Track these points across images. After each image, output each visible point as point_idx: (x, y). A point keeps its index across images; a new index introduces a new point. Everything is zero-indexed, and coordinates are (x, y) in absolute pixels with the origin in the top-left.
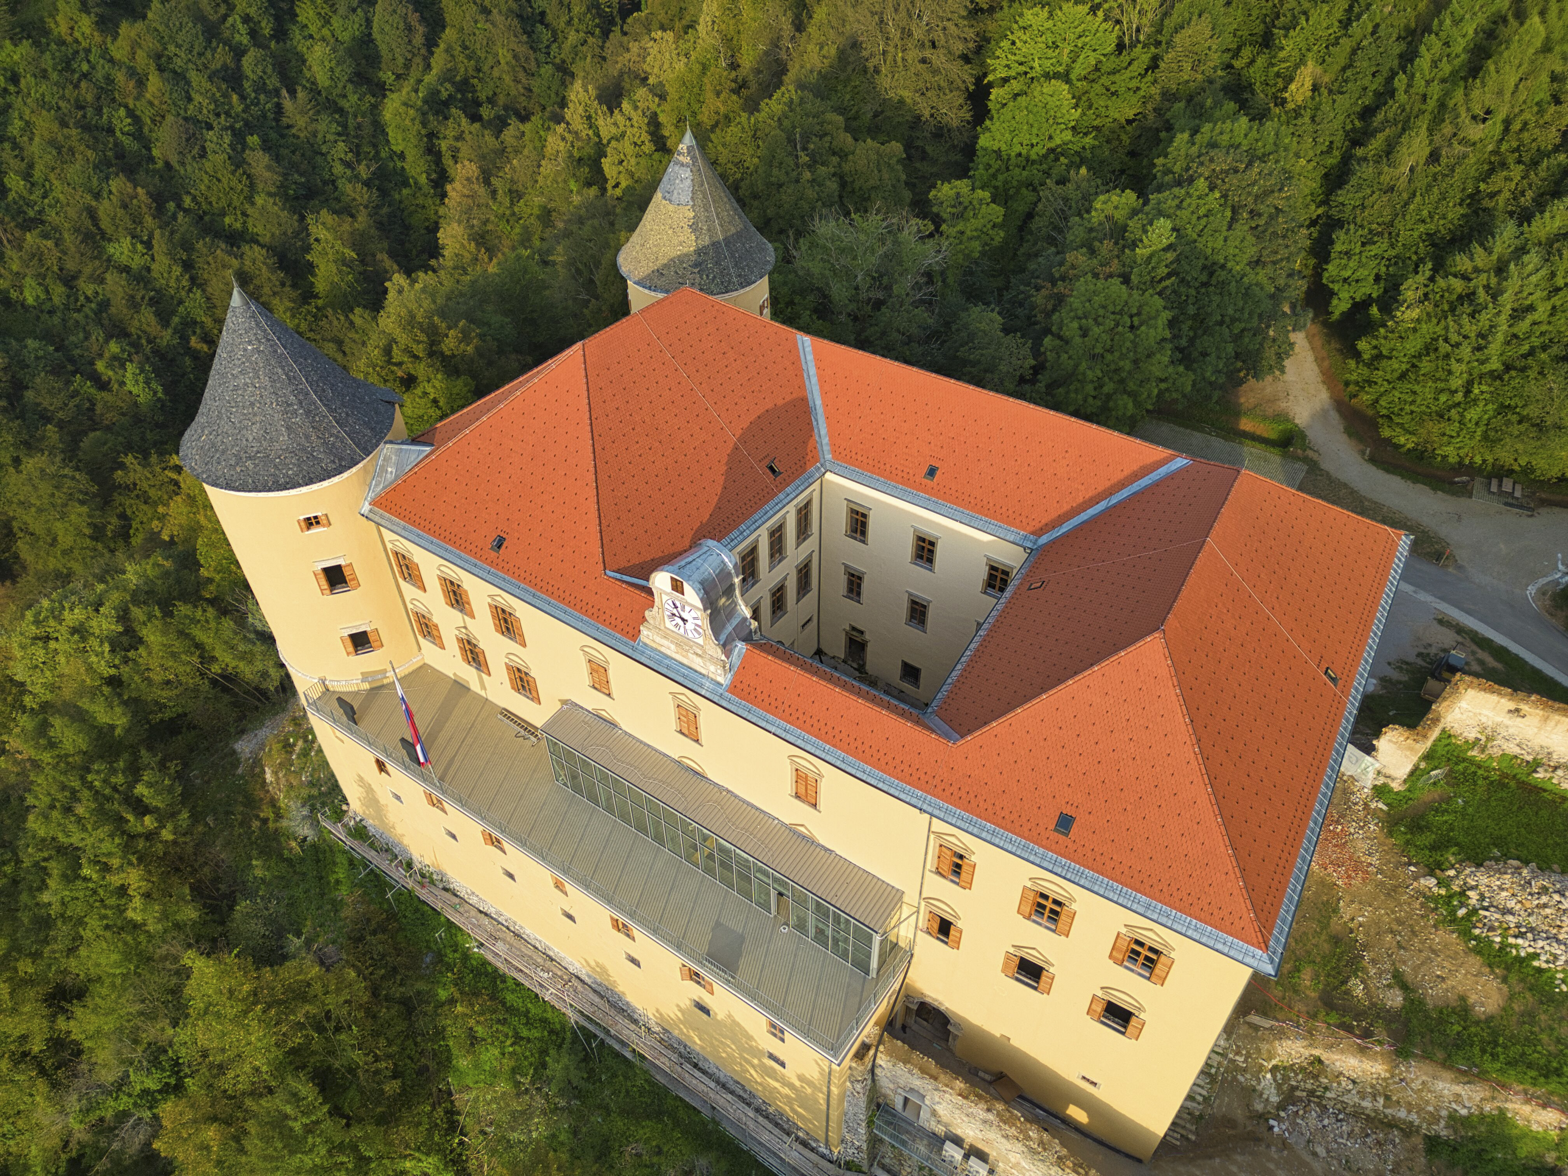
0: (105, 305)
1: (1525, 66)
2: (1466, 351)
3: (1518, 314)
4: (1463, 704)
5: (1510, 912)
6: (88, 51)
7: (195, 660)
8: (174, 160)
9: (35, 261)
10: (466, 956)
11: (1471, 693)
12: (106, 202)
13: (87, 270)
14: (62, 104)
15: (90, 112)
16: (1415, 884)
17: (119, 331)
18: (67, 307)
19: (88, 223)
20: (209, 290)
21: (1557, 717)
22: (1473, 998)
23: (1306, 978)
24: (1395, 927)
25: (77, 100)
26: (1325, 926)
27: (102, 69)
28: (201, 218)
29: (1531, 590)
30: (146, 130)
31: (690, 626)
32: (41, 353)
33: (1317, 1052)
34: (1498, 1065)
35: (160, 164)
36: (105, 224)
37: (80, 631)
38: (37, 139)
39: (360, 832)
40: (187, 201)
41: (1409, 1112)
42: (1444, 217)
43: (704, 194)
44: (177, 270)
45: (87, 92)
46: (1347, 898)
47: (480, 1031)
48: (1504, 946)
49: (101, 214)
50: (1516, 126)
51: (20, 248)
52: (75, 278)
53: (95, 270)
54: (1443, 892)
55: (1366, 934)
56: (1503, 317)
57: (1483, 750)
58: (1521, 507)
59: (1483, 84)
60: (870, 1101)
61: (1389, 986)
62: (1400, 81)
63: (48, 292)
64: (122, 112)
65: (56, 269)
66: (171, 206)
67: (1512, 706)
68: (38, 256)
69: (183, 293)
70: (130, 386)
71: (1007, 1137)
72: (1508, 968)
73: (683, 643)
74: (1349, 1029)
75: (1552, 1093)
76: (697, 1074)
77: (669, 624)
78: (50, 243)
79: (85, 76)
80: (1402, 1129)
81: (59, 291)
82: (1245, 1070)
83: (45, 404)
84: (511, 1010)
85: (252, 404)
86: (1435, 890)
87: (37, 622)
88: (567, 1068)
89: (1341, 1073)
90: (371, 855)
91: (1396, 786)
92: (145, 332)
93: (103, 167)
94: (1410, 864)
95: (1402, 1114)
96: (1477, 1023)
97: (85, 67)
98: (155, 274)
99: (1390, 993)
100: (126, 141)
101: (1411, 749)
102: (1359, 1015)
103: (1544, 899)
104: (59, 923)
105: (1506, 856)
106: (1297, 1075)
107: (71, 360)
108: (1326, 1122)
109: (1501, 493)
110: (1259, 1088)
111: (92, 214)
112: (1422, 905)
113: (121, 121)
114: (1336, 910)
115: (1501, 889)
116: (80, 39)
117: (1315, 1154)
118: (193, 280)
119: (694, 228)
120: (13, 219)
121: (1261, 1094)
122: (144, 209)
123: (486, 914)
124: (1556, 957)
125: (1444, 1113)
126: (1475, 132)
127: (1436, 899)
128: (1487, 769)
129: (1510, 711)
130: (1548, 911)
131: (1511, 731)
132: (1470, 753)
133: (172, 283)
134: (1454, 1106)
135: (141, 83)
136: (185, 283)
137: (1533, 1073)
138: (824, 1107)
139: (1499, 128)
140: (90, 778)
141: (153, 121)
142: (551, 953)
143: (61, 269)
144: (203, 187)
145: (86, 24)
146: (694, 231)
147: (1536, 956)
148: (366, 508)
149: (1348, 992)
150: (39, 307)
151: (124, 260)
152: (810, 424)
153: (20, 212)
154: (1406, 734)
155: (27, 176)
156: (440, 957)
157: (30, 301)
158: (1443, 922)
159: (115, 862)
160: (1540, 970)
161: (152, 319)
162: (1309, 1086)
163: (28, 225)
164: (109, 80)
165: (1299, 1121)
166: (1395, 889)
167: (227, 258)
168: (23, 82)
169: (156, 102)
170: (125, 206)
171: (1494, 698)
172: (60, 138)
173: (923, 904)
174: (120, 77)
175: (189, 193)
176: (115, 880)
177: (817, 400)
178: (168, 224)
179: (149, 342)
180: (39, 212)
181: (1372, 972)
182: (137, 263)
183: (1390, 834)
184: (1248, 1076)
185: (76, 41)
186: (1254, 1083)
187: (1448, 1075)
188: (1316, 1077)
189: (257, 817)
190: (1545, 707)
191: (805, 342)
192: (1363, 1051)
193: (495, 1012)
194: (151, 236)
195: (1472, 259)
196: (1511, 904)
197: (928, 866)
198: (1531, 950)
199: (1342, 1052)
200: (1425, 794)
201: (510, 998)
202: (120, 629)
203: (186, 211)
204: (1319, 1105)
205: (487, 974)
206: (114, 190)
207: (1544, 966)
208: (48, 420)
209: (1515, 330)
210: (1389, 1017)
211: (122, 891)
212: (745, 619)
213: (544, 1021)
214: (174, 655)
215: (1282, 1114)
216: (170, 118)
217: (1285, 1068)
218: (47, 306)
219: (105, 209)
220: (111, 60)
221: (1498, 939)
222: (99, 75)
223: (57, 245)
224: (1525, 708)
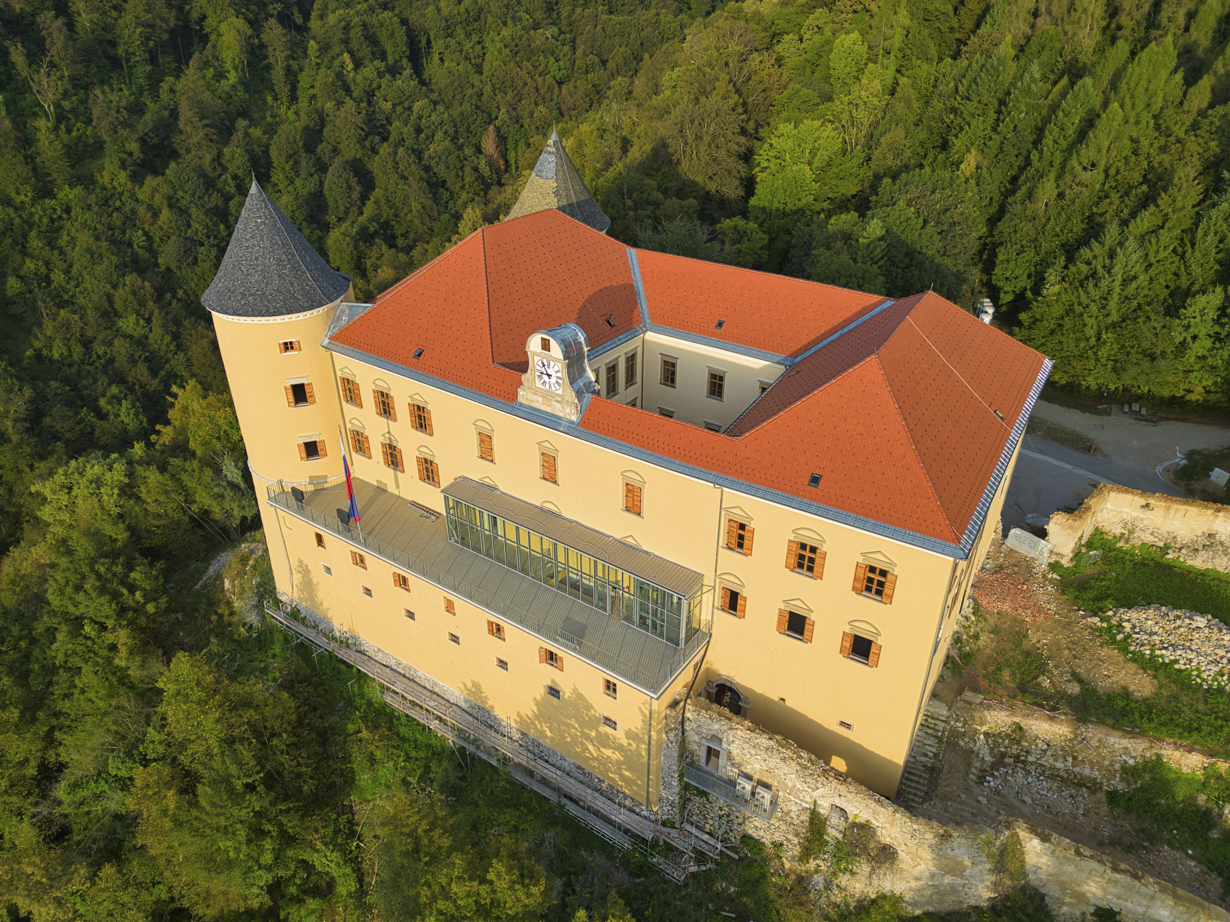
0: (112, 361)
1: (1113, 133)
2: (1094, 308)
3: (1126, 282)
4: (1109, 506)
5: (1156, 634)
6: (121, 194)
7: (182, 498)
8: (173, 266)
9: (64, 329)
10: (370, 703)
11: (1113, 495)
12: (121, 291)
13: (101, 337)
14: (98, 226)
15: (117, 232)
16: (1084, 621)
17: (119, 379)
18: (82, 362)
19: (106, 305)
20: (190, 353)
21: (1176, 506)
22: (1132, 688)
23: (1006, 675)
24: (1070, 646)
25: (109, 224)
26: (1018, 645)
27: (130, 205)
28: (189, 306)
29: (1159, 469)
30: (155, 245)
31: (553, 380)
32: (60, 391)
33: (1017, 720)
34: (1153, 725)
35: (163, 268)
36: (118, 305)
37: (98, 482)
38: (77, 248)
39: (295, 614)
40: (180, 294)
41: (1092, 769)
42: (1071, 231)
43: (564, 171)
44: (168, 338)
45: (117, 219)
46: (1034, 629)
47: (378, 754)
48: (1153, 657)
49: (116, 298)
50: (1112, 172)
51: (54, 320)
52: (91, 342)
53: (106, 337)
54: (1105, 625)
55: (1050, 650)
56: (1117, 283)
57: (1127, 542)
58: (1147, 421)
59: (1087, 146)
60: (681, 756)
61: (1069, 681)
62: (1035, 156)
63: (70, 351)
64: (140, 233)
65: (78, 335)
66: (168, 295)
67: (1143, 502)
68: (67, 326)
69: (170, 355)
70: (123, 417)
71: (784, 759)
72: (1156, 670)
73: (548, 395)
74: (1041, 706)
75: (1195, 743)
76: (547, 766)
77: (539, 384)
78: (76, 317)
79: (117, 209)
80: (1088, 788)
81: (78, 351)
82: (964, 734)
83: (58, 427)
84: (404, 739)
85: (257, 259)
86: (1099, 624)
87: (65, 474)
88: (446, 770)
89: (1037, 737)
90: (302, 630)
91: (1065, 562)
92: (139, 380)
93: (122, 268)
94: (1079, 610)
95: (1087, 771)
96: (1137, 702)
97: (118, 203)
98: (150, 341)
99: (1070, 685)
100: (140, 252)
101: (1071, 527)
102: (1048, 698)
103: (1179, 622)
104: (61, 671)
105: (1149, 604)
106: (1004, 740)
107: (81, 398)
108: (1030, 780)
109: (1132, 412)
110: (976, 749)
111: (110, 299)
112: (1090, 633)
113: (138, 238)
114: (1026, 636)
115: (1147, 619)
116: (117, 186)
117: (1023, 802)
118: (178, 347)
119: (557, 194)
120: (52, 300)
121: (978, 756)
122: (148, 296)
123: (387, 667)
124: (1191, 661)
125: (1117, 766)
126: (1086, 176)
127: (1100, 630)
128: (1132, 555)
129: (1143, 507)
130: (1182, 630)
131: (1145, 522)
132: (1119, 545)
133: (163, 348)
134: (1124, 757)
135: (156, 215)
136: (172, 347)
137: (1180, 730)
138: (645, 760)
139: (1102, 176)
140: (96, 567)
141: (162, 240)
142: (436, 690)
143: (82, 336)
144: (193, 284)
145: (123, 177)
146: (556, 196)
147: (1176, 661)
148: (327, 341)
149: (1038, 684)
150: (62, 360)
151: (129, 331)
152: (635, 301)
153: (58, 295)
154: (1067, 516)
155: (67, 272)
156: (350, 702)
157: (56, 356)
158: (1107, 643)
159: (110, 623)
160: (1180, 670)
161: (145, 371)
162: (1014, 752)
163: (62, 304)
164: (133, 212)
165: (1009, 778)
166: (1069, 624)
167: (205, 332)
168: (73, 213)
169: (165, 227)
170: (134, 293)
171: (1129, 497)
172: (94, 248)
173: (718, 580)
174: (141, 210)
175: (181, 288)
176: (110, 638)
177: (640, 286)
178: (164, 308)
179: (141, 387)
180: (72, 297)
181: (1056, 672)
182: (138, 332)
183: (1063, 593)
184: (967, 740)
185: (114, 188)
186: (971, 745)
187: (1117, 733)
188: (1018, 742)
189: (216, 613)
190: (1167, 500)
191: (632, 253)
192: (1052, 719)
193: (390, 739)
194: (151, 315)
195: (1092, 251)
196: (1156, 629)
197: (721, 544)
198: (1172, 658)
199: (1036, 719)
200: (1088, 570)
201: (403, 730)
202: (127, 481)
203: (179, 300)
204: (1024, 769)
205: (386, 714)
206: (128, 283)
207: (1183, 667)
208: (58, 439)
209: (1125, 293)
210: (1070, 700)
211: (113, 648)
212: (591, 382)
213: (429, 746)
214: (166, 492)
215: (996, 773)
216: (173, 238)
217: (994, 735)
218: (68, 361)
219: (119, 295)
220: (137, 200)
221: (1148, 652)
222: (127, 209)
223: (81, 319)
224: (1152, 501)
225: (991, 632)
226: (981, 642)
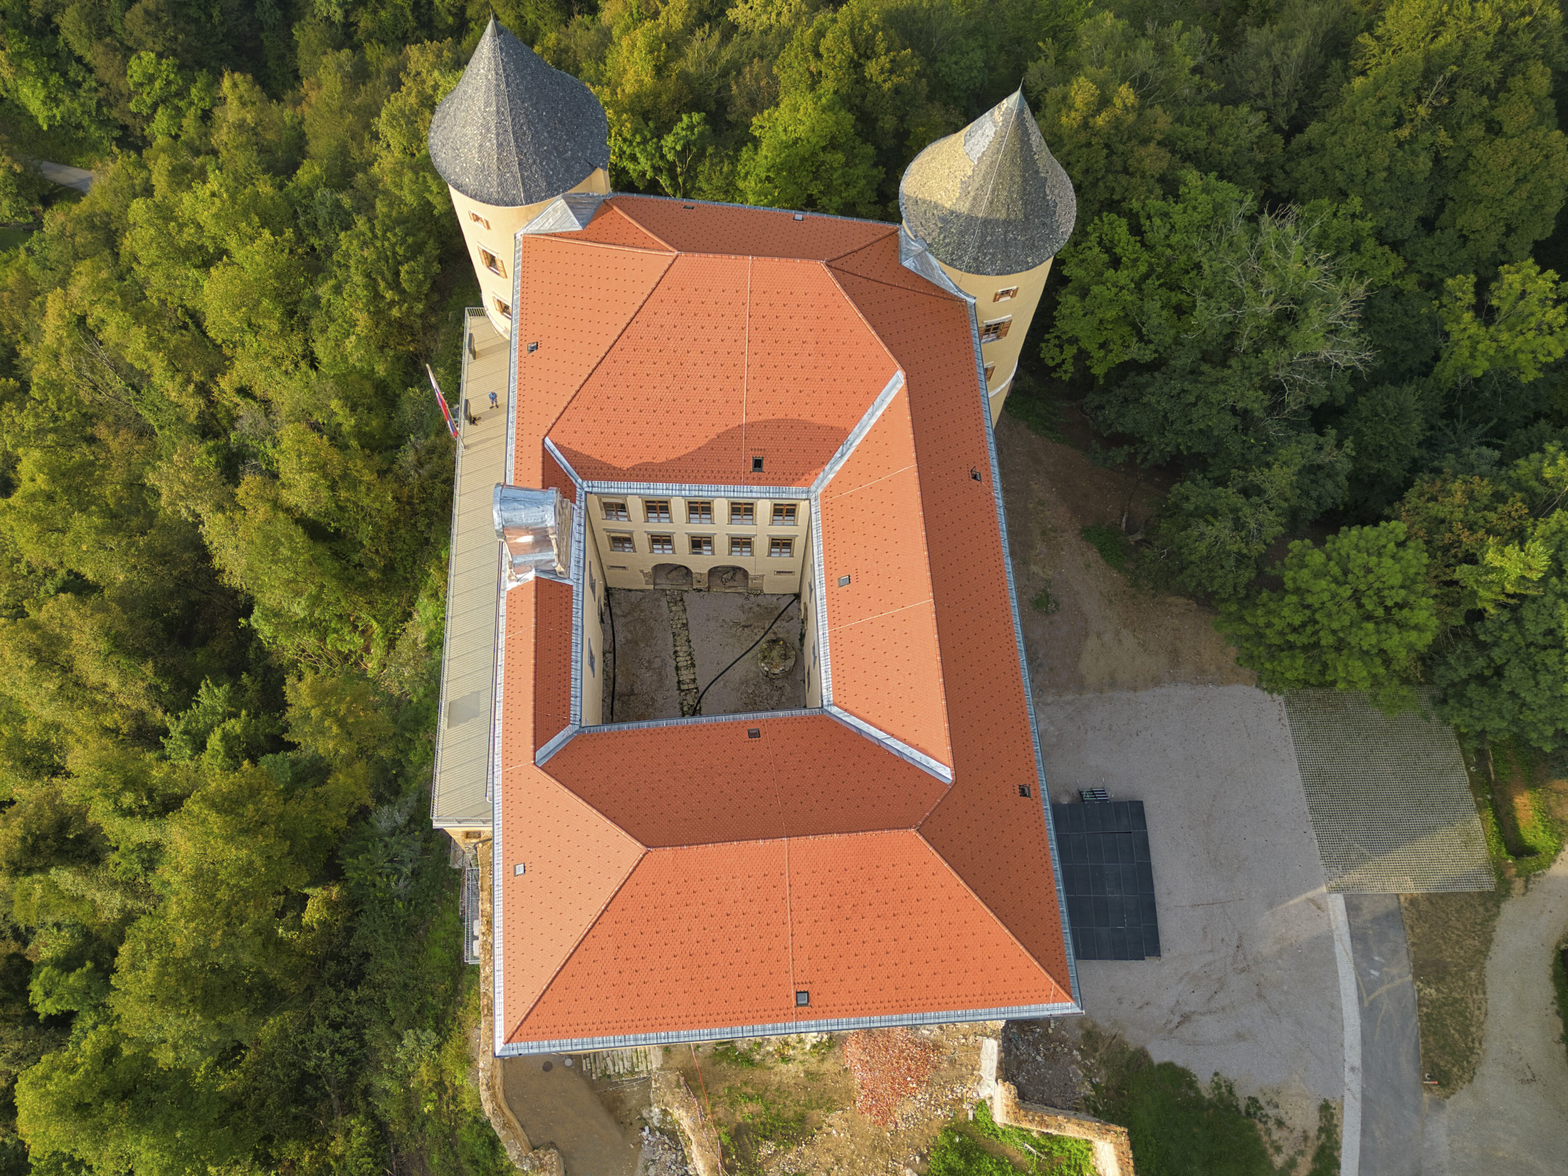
16: (902, 1166)
23: (749, 1108)
26: (809, 1106)
46: (847, 1115)
55: (823, 1142)
74: (725, 1154)
82: (652, 1092)
91: (989, 1119)
94: (921, 1156)
102: (743, 1158)
108: (674, 1167)
110: (652, 1107)
114: (830, 1110)
117: (647, 1168)
149: (758, 1143)
152: (832, 453)
165: (661, 1147)
166: (885, 1151)
181: (791, 1156)
183: (945, 1131)
184: (653, 1096)
186: (652, 1102)
199: (706, 1155)
215: (658, 1133)
225: (807, 1073)
226: (783, 1067)
